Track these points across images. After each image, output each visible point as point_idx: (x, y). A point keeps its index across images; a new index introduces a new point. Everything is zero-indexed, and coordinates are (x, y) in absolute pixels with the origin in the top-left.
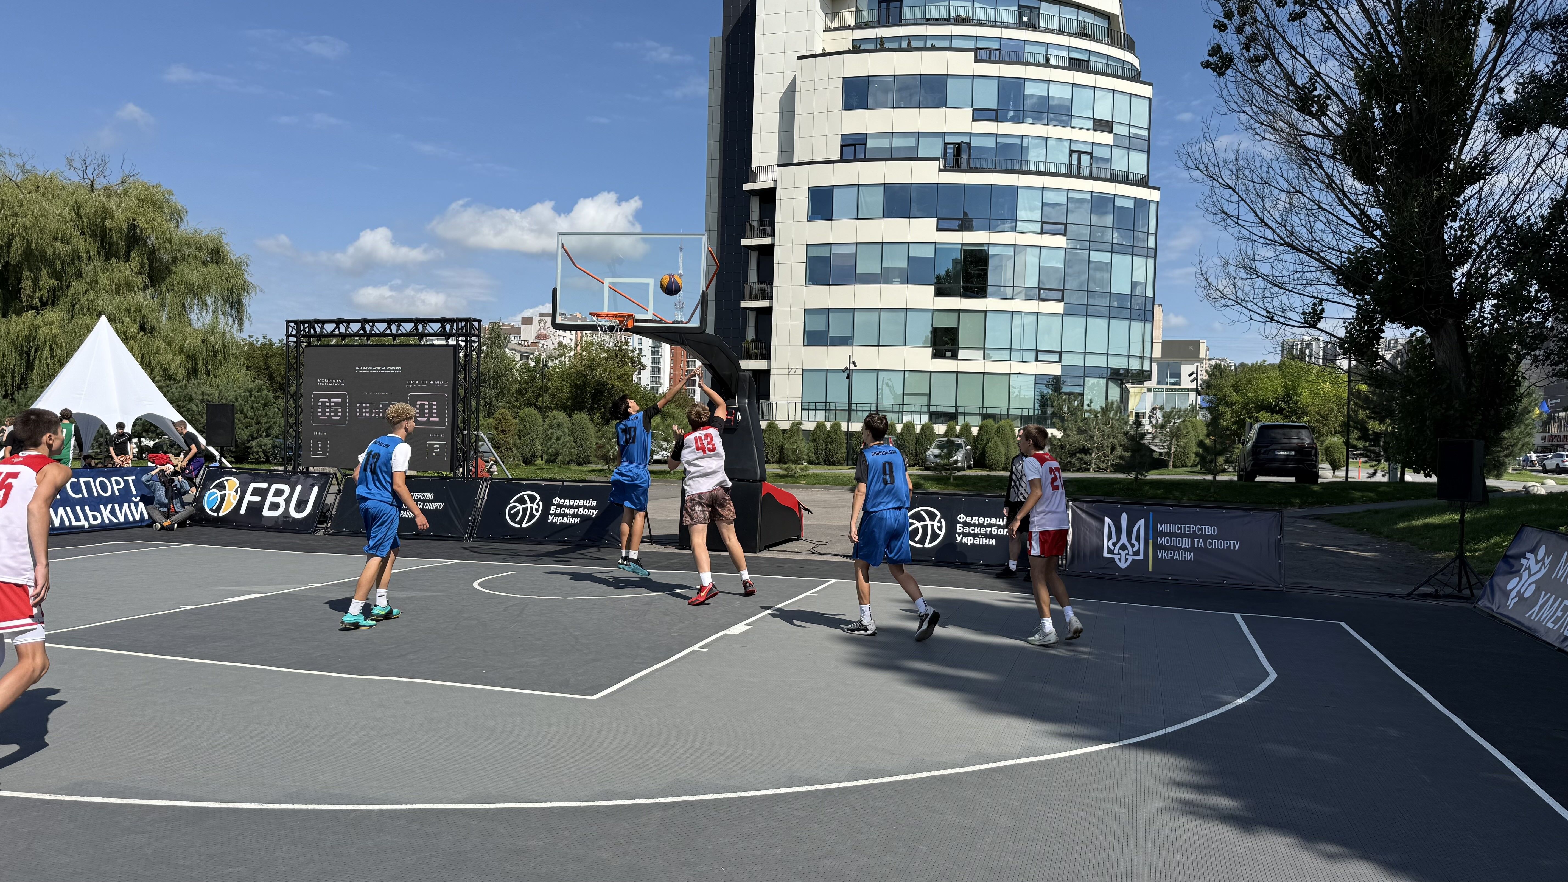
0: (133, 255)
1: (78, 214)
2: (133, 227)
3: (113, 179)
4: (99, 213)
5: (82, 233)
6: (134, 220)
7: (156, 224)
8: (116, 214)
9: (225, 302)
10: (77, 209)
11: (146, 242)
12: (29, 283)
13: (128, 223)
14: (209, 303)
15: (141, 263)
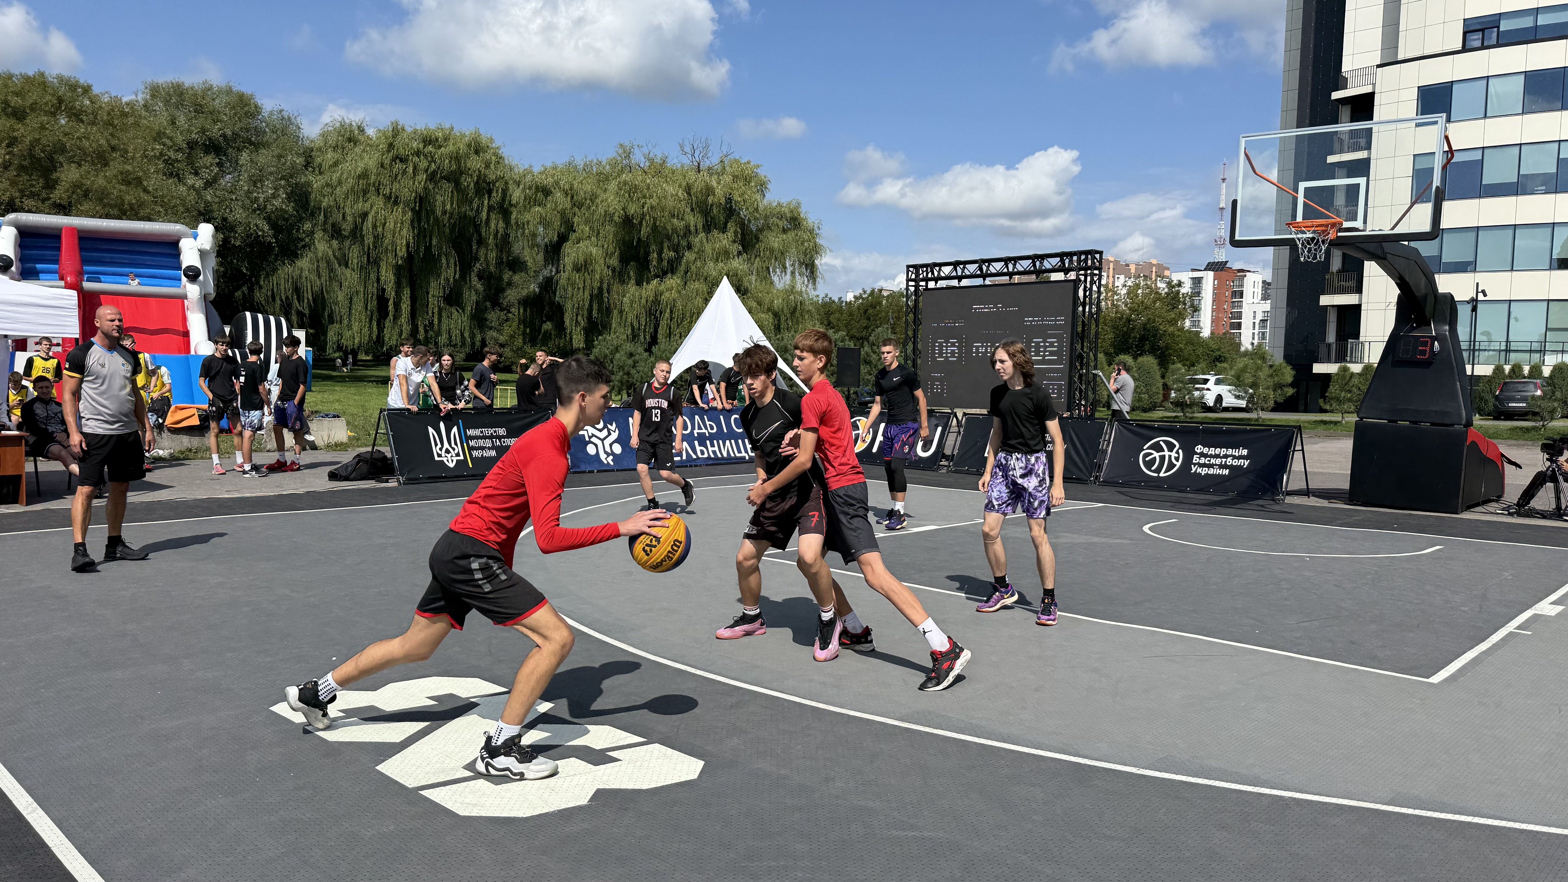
0: (729, 225)
1: (689, 194)
2: (729, 200)
3: (713, 160)
4: (704, 191)
5: (692, 210)
6: (730, 195)
7: (747, 197)
8: (717, 191)
9: (801, 264)
10: (688, 189)
11: (739, 213)
12: (655, 255)
13: (726, 198)
14: (788, 265)
15: (736, 233)
